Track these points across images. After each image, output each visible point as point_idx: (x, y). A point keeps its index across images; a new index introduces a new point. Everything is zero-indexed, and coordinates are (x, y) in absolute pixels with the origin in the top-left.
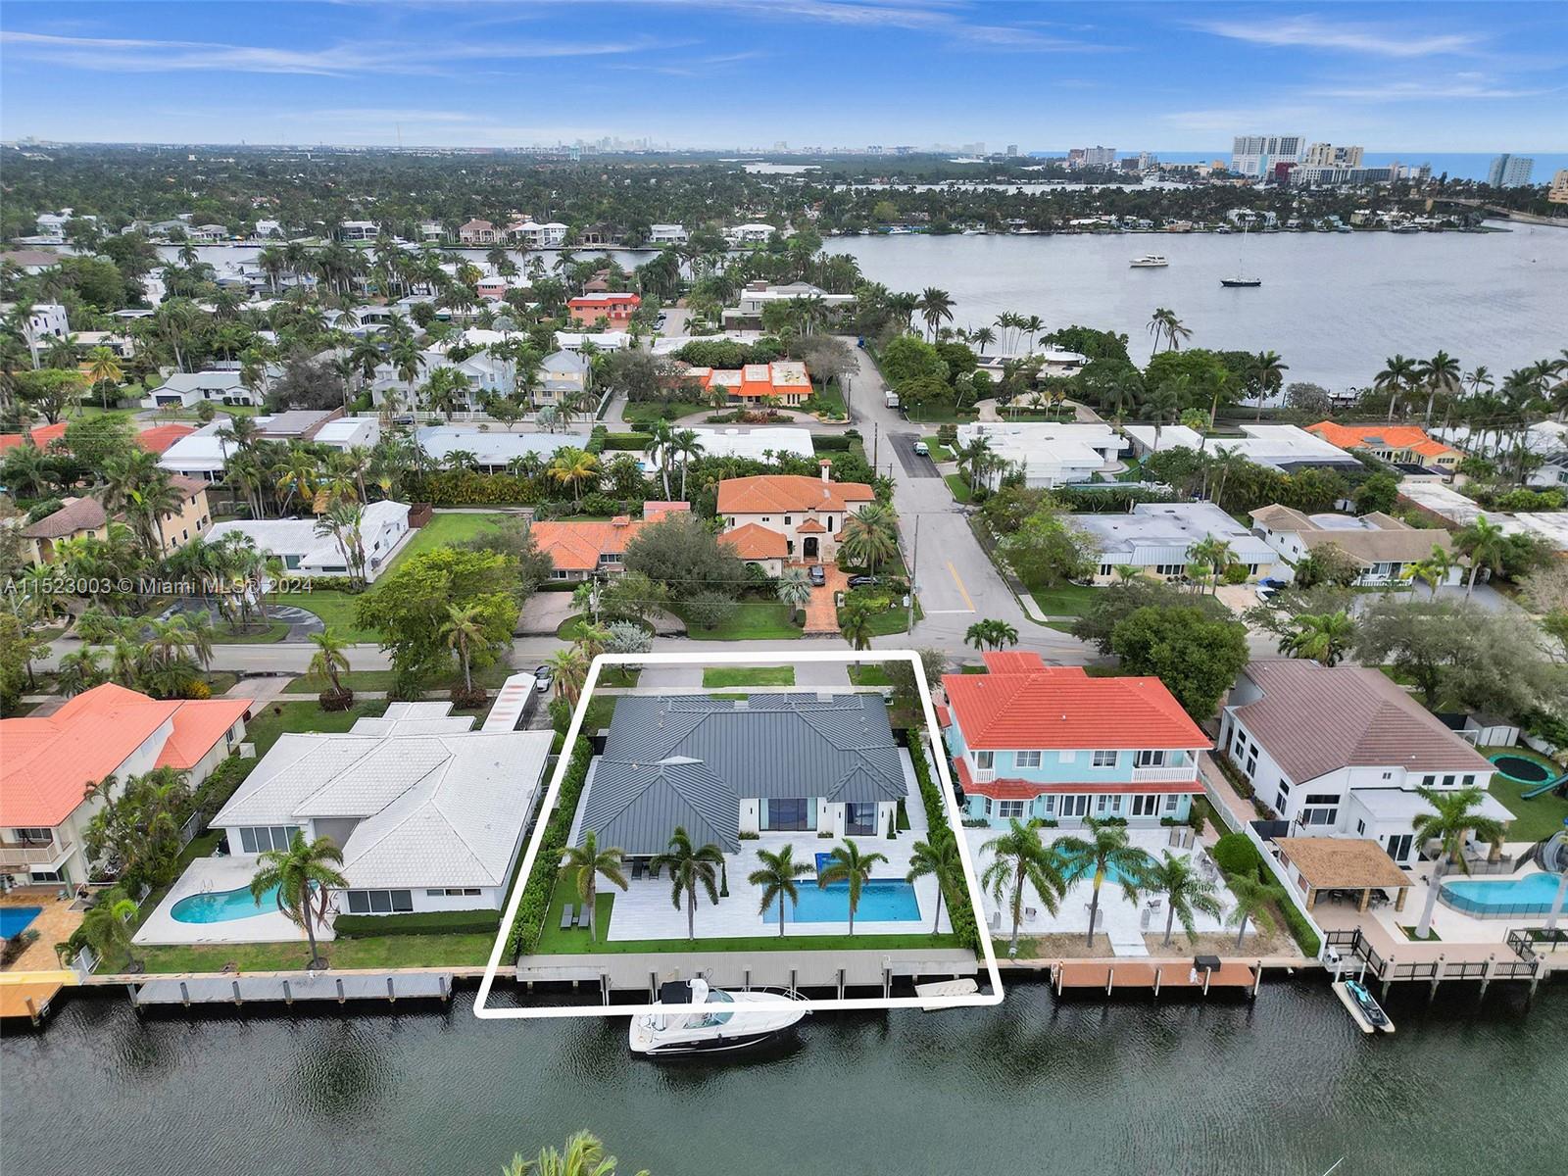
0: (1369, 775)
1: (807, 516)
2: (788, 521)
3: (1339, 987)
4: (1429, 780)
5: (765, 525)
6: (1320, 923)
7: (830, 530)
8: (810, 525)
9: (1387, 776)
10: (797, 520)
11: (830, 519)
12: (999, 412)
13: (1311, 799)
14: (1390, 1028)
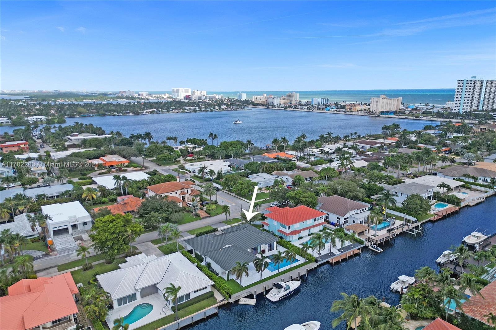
0: (352, 213)
1: (182, 190)
2: (176, 193)
3: (370, 247)
4: (360, 211)
5: (171, 195)
6: (362, 238)
7: (188, 192)
8: (182, 193)
9: (354, 212)
10: (179, 192)
11: (188, 190)
12: (185, 160)
13: (345, 219)
14: (382, 251)
